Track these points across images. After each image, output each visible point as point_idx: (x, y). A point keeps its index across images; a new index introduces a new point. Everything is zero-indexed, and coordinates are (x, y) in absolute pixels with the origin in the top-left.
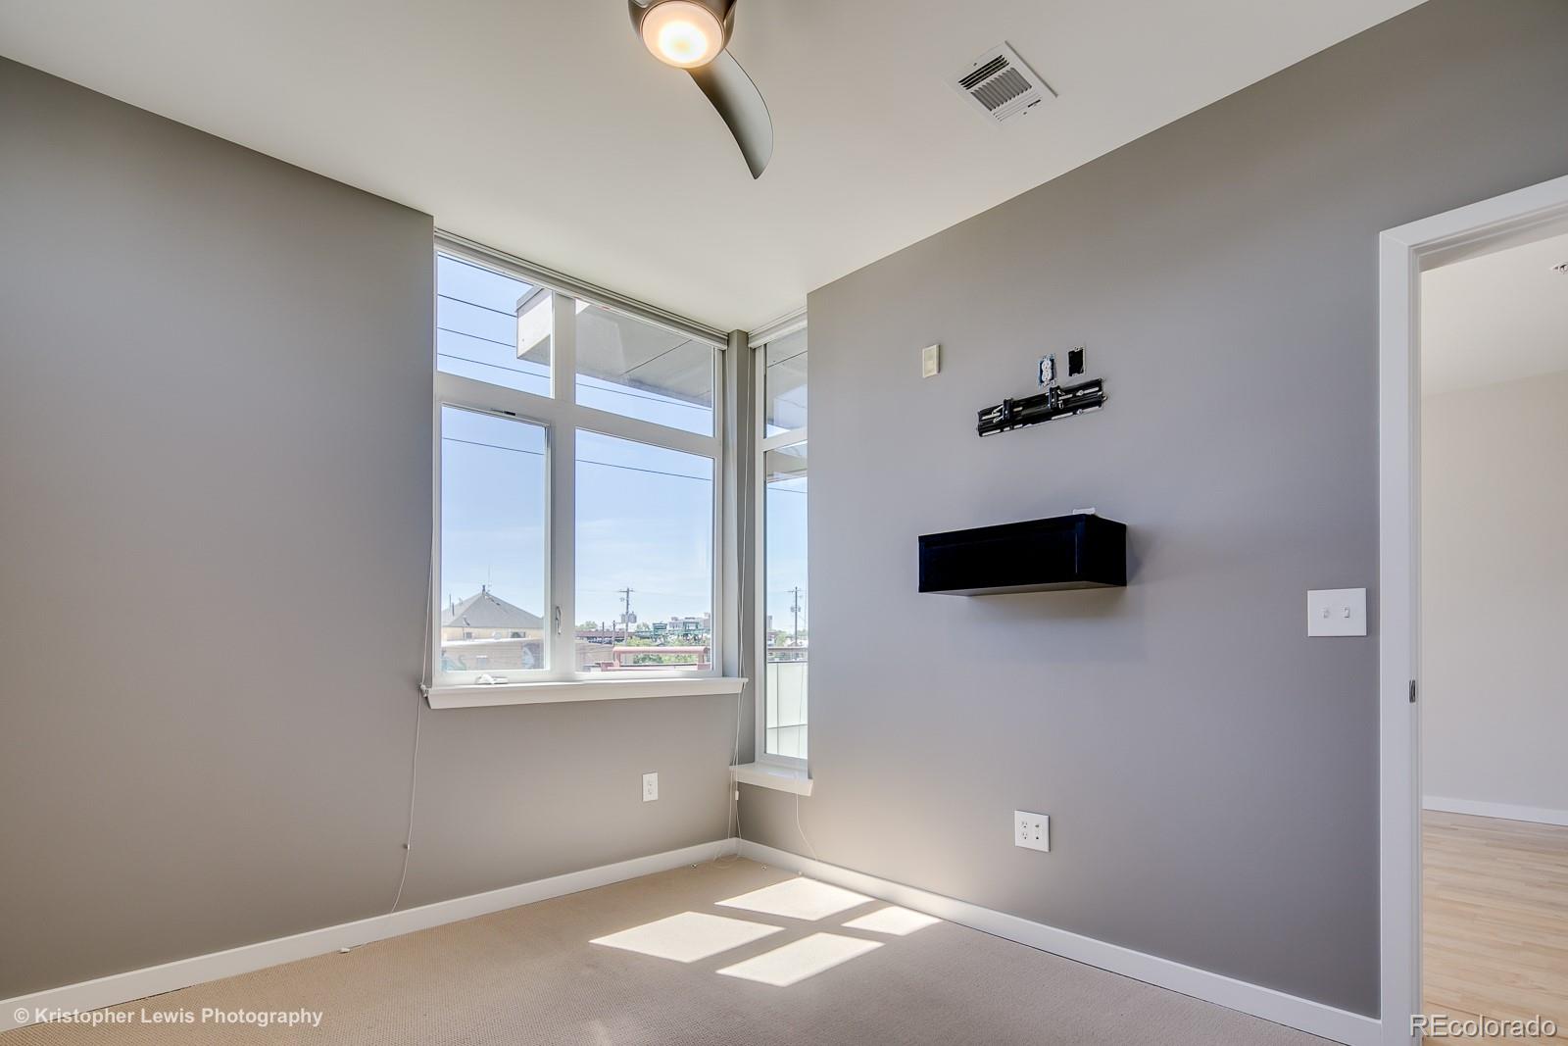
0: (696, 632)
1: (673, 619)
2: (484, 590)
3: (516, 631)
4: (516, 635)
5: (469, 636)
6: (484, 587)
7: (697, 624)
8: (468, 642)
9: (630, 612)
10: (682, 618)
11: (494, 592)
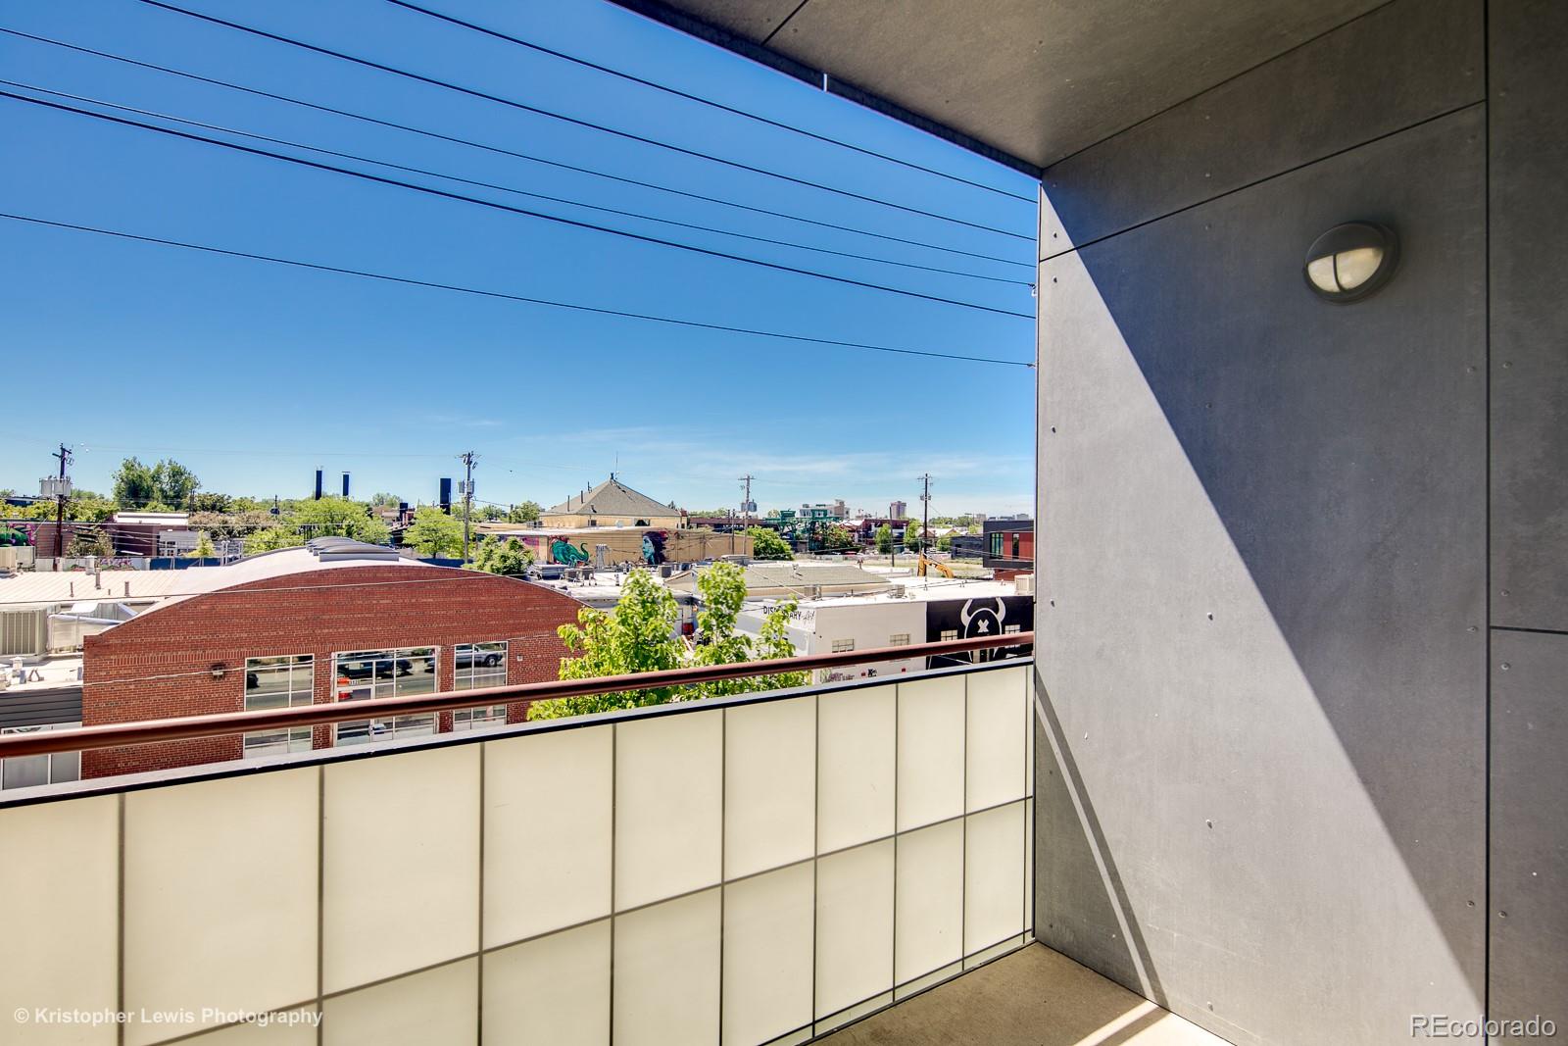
0: (825, 521)
1: (804, 506)
2: (612, 478)
3: (641, 518)
4: (641, 523)
5: (593, 523)
6: (612, 475)
7: (825, 512)
8: (593, 530)
9: (751, 500)
10: (812, 505)
11: (621, 480)
